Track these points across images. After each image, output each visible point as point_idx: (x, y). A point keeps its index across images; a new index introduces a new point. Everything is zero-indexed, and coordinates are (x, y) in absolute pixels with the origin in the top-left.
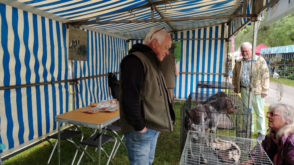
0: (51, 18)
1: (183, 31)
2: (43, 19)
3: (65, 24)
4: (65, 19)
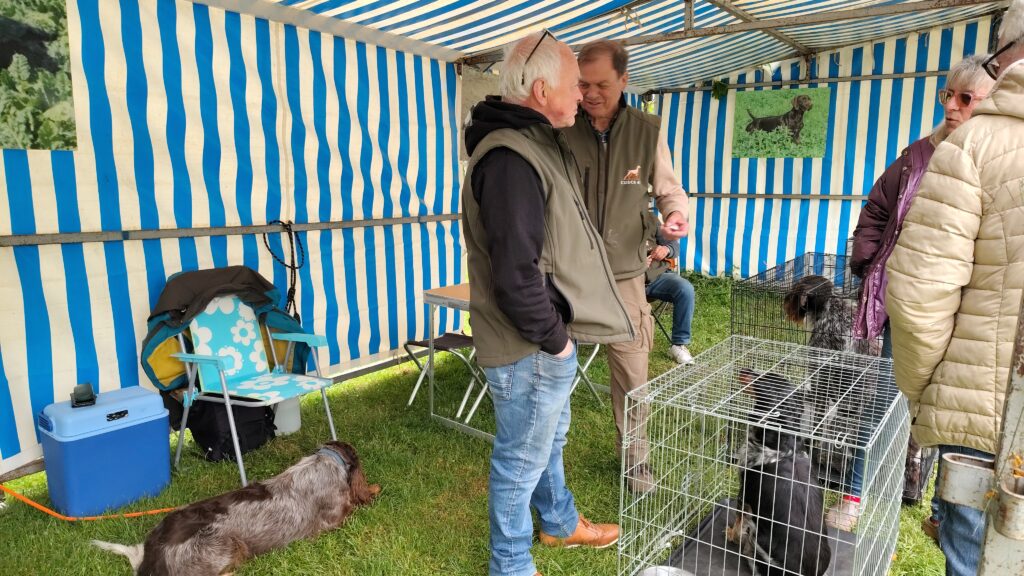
0: (419, 53)
1: (838, 50)
2: (400, 56)
3: (452, 64)
4: (453, 52)
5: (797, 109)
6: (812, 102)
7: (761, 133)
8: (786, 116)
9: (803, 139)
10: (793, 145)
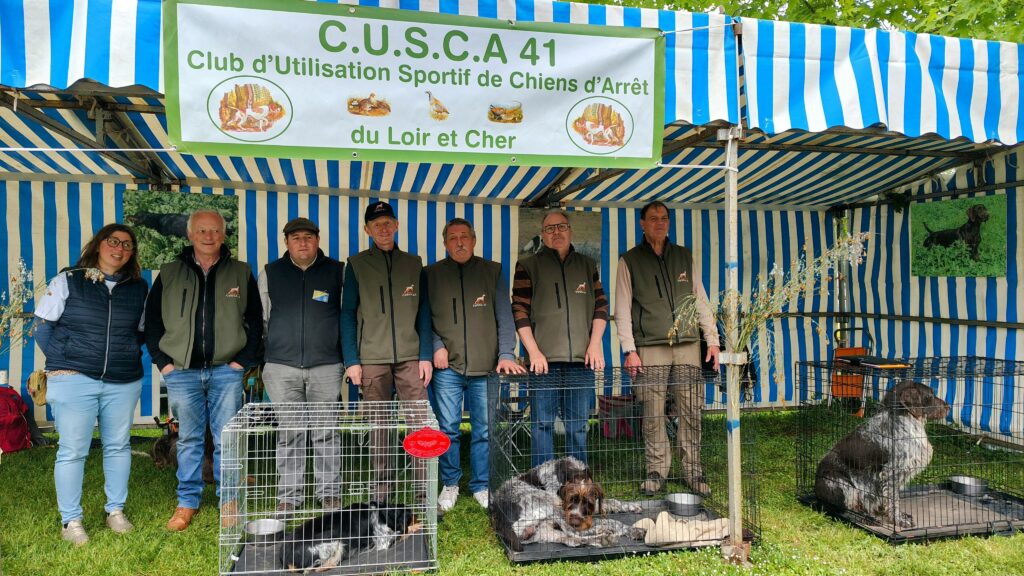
5: (973, 220)
6: (989, 212)
7: (939, 249)
8: (962, 229)
9: (982, 255)
10: (972, 263)
